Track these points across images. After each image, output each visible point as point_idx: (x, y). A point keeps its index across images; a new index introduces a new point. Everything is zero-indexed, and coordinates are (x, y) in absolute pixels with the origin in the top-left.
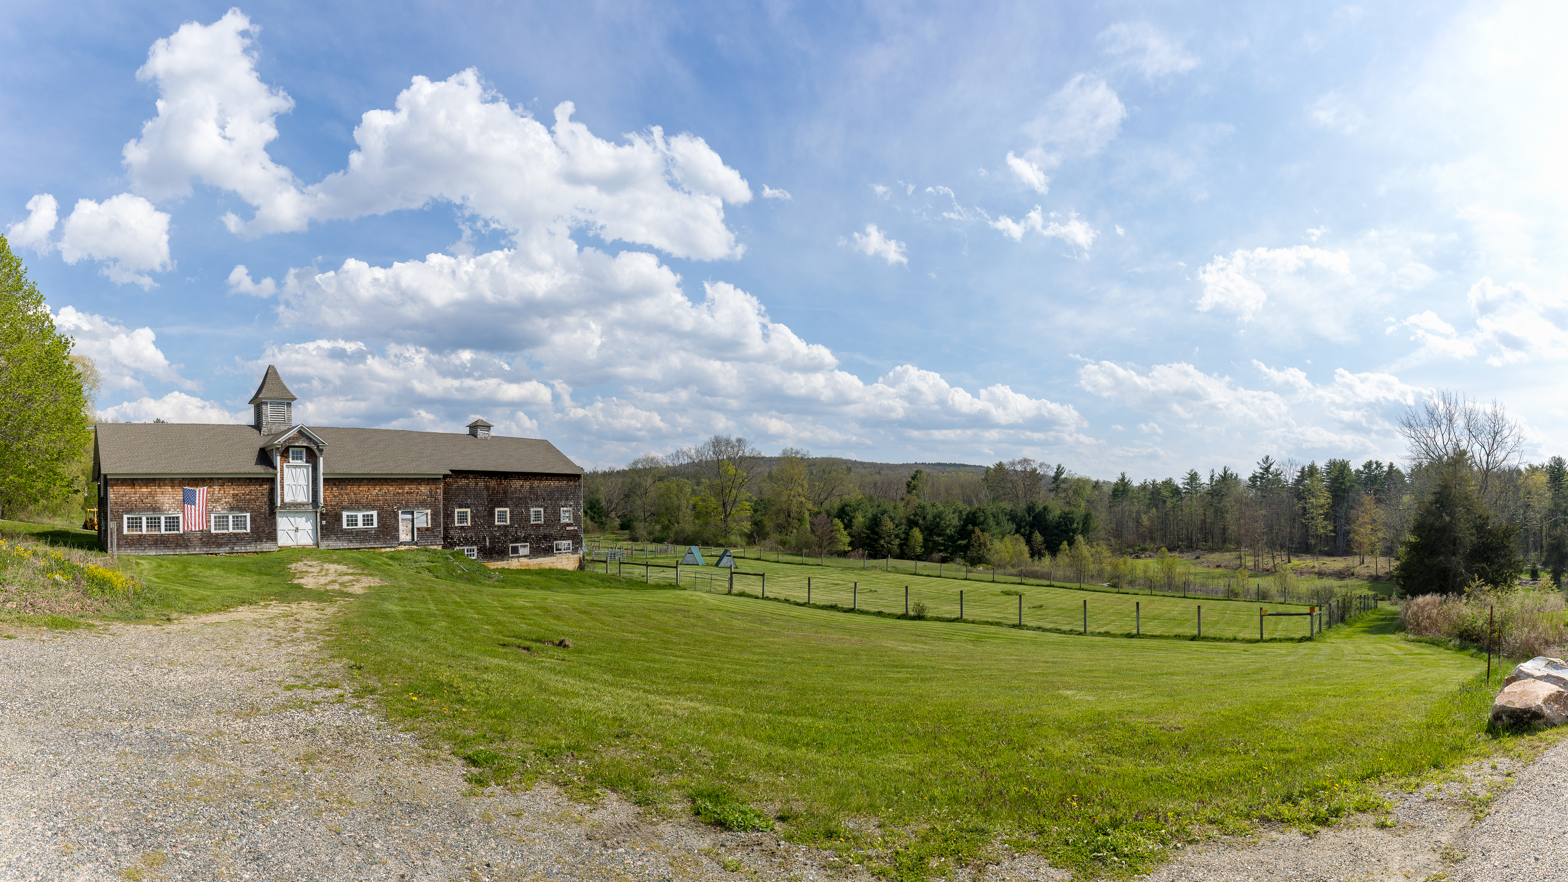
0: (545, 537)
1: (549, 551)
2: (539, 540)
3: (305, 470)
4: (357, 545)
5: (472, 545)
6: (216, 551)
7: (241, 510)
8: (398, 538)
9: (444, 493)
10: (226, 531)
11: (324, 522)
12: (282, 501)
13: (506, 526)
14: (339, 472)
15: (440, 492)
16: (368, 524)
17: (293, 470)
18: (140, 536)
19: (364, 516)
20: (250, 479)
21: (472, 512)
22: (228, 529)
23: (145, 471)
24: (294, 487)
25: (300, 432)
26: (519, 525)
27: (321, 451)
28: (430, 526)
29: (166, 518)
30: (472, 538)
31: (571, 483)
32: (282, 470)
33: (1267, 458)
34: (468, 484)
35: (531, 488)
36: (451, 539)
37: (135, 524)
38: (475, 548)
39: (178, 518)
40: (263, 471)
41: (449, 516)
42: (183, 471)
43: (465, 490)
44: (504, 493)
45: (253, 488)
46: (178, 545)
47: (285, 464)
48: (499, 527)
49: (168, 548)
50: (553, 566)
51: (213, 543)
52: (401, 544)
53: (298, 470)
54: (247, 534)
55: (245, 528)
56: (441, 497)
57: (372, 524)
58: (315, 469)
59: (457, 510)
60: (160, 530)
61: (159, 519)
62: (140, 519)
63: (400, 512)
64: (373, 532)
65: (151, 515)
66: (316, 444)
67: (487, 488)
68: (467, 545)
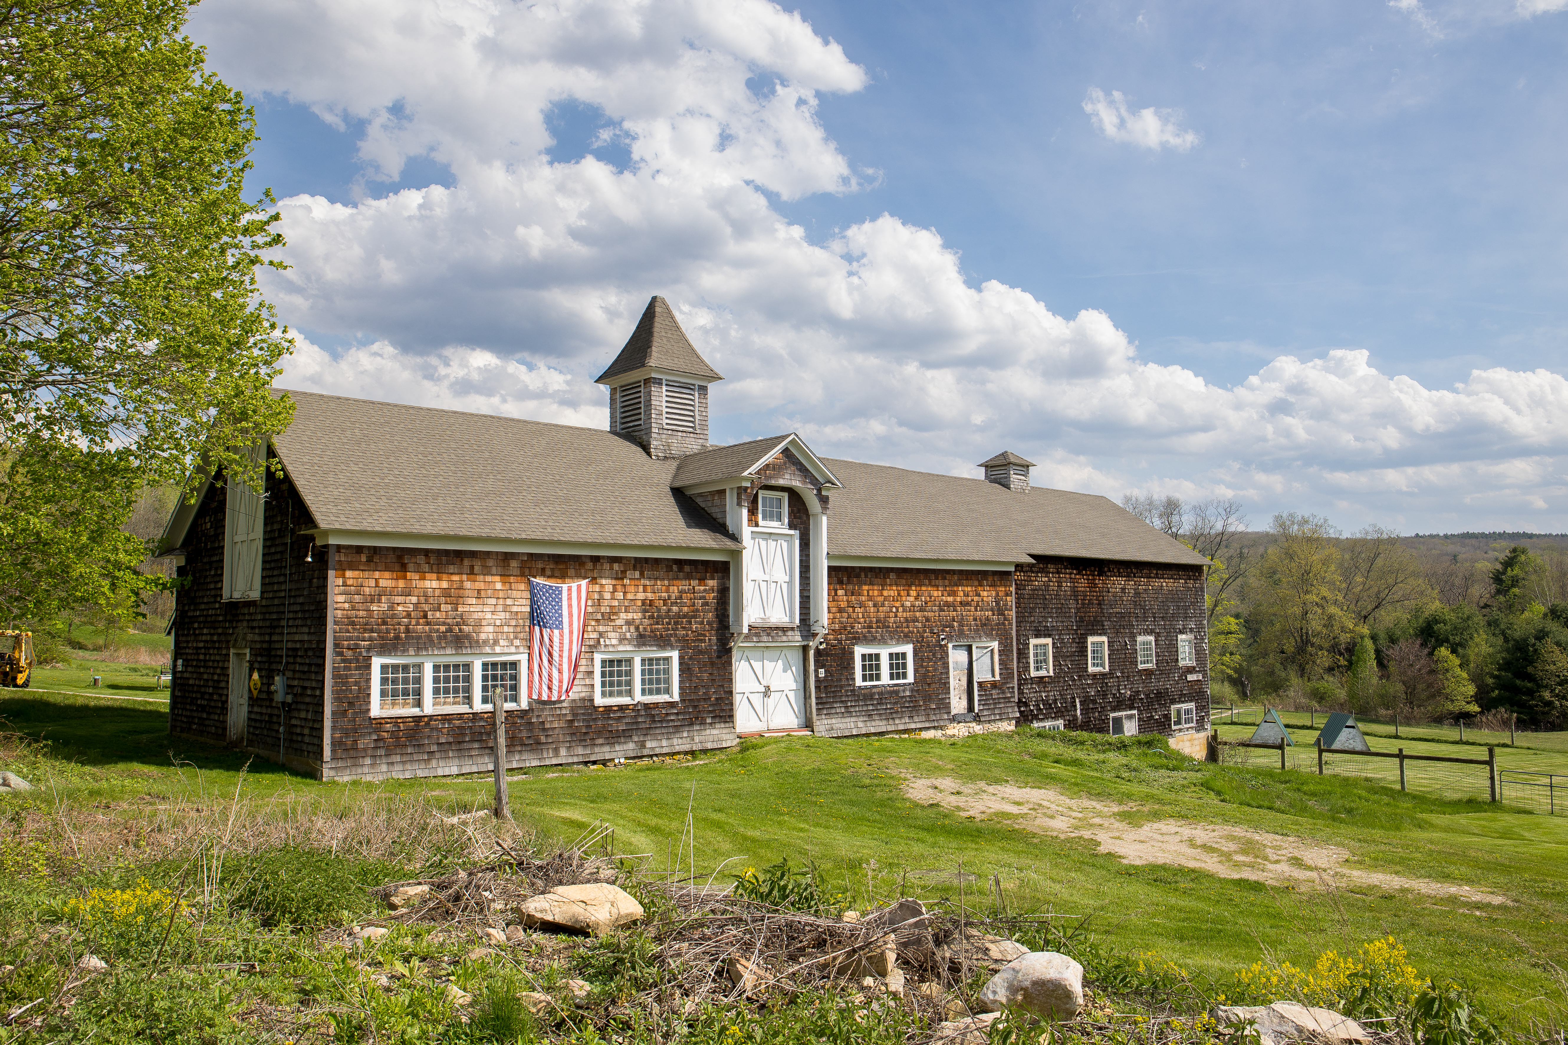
0: (1159, 697)
1: (1164, 726)
2: (1150, 704)
3: (785, 545)
4: (880, 726)
5: (1056, 718)
6: (603, 752)
7: (663, 642)
8: (948, 706)
9: (1017, 605)
10: (625, 700)
11: (822, 673)
13: (1103, 675)
14: (856, 552)
15: (1011, 600)
16: (898, 676)
17: (763, 543)
18: (417, 719)
19: (891, 656)
20: (680, 563)
21: (1054, 646)
22: (630, 693)
23: (436, 530)
24: (764, 586)
25: (788, 453)
26: (1123, 672)
27: (825, 500)
29: (485, 667)
30: (1055, 701)
32: (742, 543)
34: (1047, 586)
35: (1136, 592)
36: (1028, 704)
37: (403, 684)
38: (1061, 723)
39: (514, 665)
40: (713, 544)
41: (1022, 655)
42: (532, 536)
43: (1045, 598)
44: (1100, 604)
45: (684, 585)
46: (515, 745)
47: (753, 532)
48: (1094, 676)
51: (599, 733)
52: (955, 719)
53: (772, 544)
54: (672, 705)
55: (668, 691)
56: (1012, 614)
57: (905, 676)
58: (807, 546)
59: (1034, 642)
60: (469, 700)
61: (467, 667)
62: (419, 667)
63: (950, 646)
64: (908, 693)
65: (449, 657)
66: (814, 481)
67: (1075, 593)
68: (1047, 717)
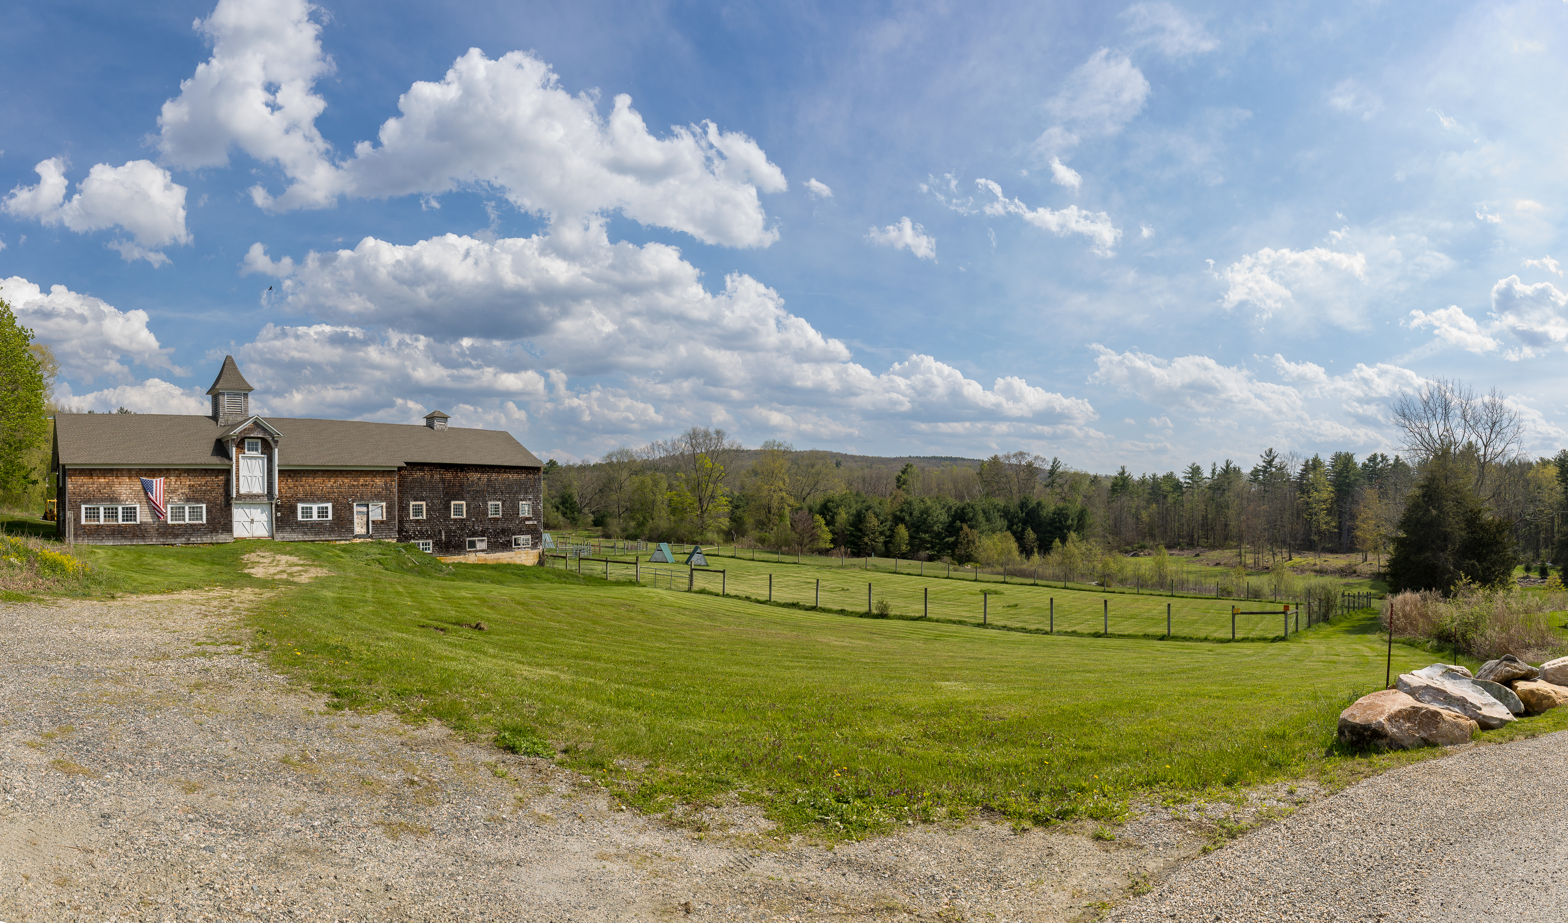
0: (503, 531)
1: (507, 546)
2: (496, 534)
3: (260, 461)
4: (312, 538)
5: (427, 538)
6: (172, 541)
7: (198, 501)
8: (352, 531)
9: (399, 486)
10: (182, 522)
11: (279, 514)
12: (238, 492)
13: (462, 520)
14: (294, 463)
15: (395, 484)
16: (323, 517)
17: (249, 461)
18: (98, 526)
19: (319, 508)
20: (206, 470)
21: (427, 505)
22: (184, 520)
23: (102, 461)
24: (249, 478)
25: (255, 423)
26: (477, 519)
27: (276, 442)
28: (385, 518)
29: (123, 509)
30: (427, 531)
31: (531, 476)
32: (237, 461)
33: (1271, 451)
34: (423, 477)
35: (489, 480)
36: (406, 532)
37: (93, 514)
38: (431, 541)
39: (135, 508)
40: (218, 462)
41: (404, 509)
42: (140, 462)
43: (421, 483)
44: (460, 486)
45: (209, 479)
46: (135, 536)
47: (240, 456)
48: (455, 520)
49: (125, 538)
50: (511, 561)
51: (170, 534)
52: (356, 536)
53: (254, 461)
54: (203, 525)
55: (201, 519)
56: (396, 490)
57: (327, 517)
58: (270, 461)
59: (412, 503)
60: (117, 520)
61: (116, 509)
62: (98, 509)
63: (355, 504)
64: (328, 524)
65: (108, 505)
66: (271, 434)
67: (443, 480)
68: (421, 538)
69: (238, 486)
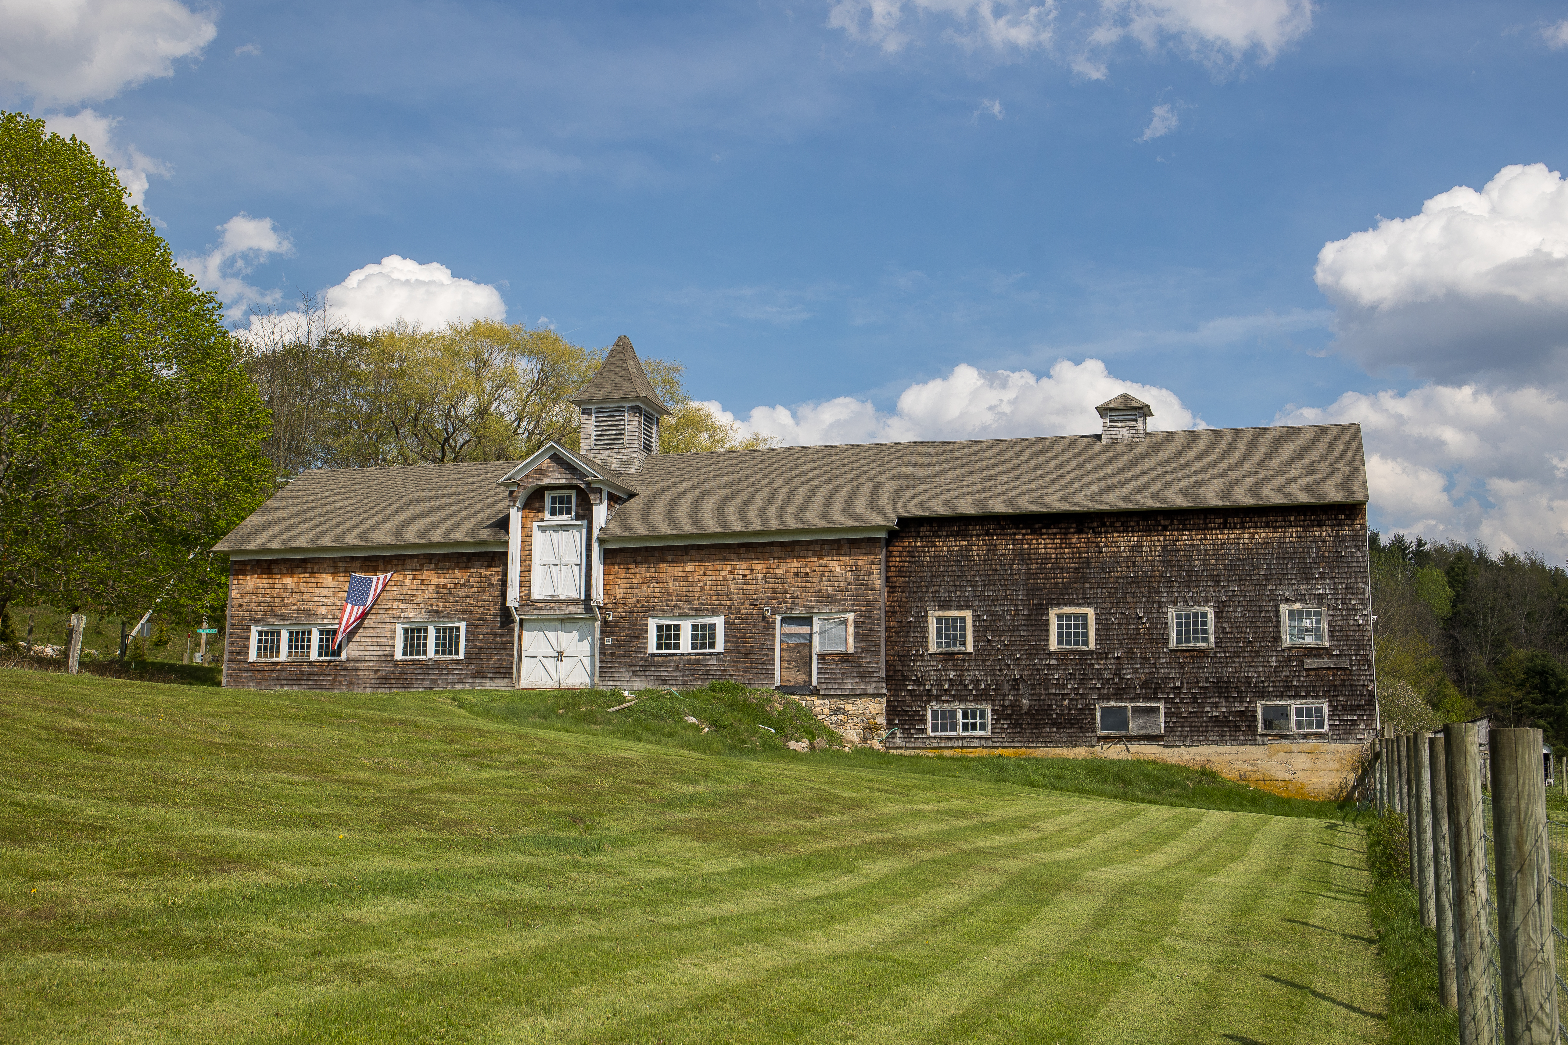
0: (1222, 687)
1: (1238, 729)
2: (1198, 696)
3: (571, 534)
5: (977, 699)
6: (402, 695)
7: (452, 615)
8: (770, 678)
9: (893, 575)
10: (421, 657)
11: (608, 641)
12: (524, 598)
13: (1083, 656)
14: (632, 535)
15: (879, 572)
16: (703, 646)
17: (549, 535)
18: (275, 665)
19: (695, 627)
20: (465, 555)
21: (977, 618)
22: (424, 653)
24: (551, 569)
25: (554, 457)
26: (1129, 653)
27: (595, 492)
28: (851, 650)
29: (320, 632)
30: (977, 681)
31: (1323, 532)
32: (524, 535)
34: (965, 550)
35: (1169, 551)
37: (268, 642)
38: (987, 708)
40: (475, 540)
41: (908, 628)
42: (345, 544)
43: (958, 564)
44: (1079, 568)
45: (472, 572)
46: (336, 684)
47: (531, 525)
48: (1061, 656)
49: (320, 686)
51: (398, 681)
52: (779, 690)
53: (557, 534)
54: (458, 662)
55: (457, 652)
56: (882, 584)
57: (712, 645)
58: (588, 533)
59: (931, 614)
60: (307, 654)
61: (310, 633)
62: (278, 634)
63: (778, 617)
64: (713, 662)
65: (297, 627)
67: (1023, 557)
68: (962, 700)
69: (525, 584)
